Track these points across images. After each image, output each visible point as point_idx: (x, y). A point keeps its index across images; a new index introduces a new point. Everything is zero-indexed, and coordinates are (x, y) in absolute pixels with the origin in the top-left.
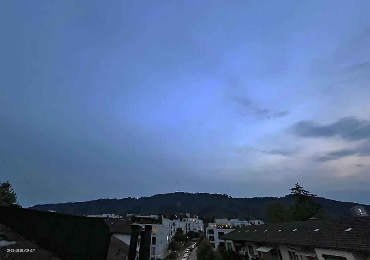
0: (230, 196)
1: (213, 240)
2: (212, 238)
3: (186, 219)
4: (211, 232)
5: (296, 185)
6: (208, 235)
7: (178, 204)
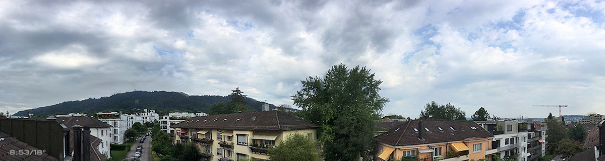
1: (166, 128)
2: (165, 127)
3: (143, 114)
4: (165, 122)
6: (162, 125)
7: (137, 102)
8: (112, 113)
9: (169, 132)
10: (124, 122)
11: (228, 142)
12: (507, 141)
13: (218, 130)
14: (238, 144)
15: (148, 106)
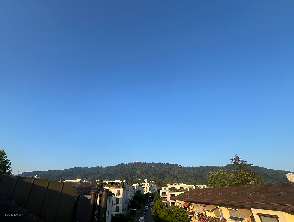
0: (180, 165)
2: (165, 199)
4: (164, 194)
5: (236, 156)
15: (148, 176)
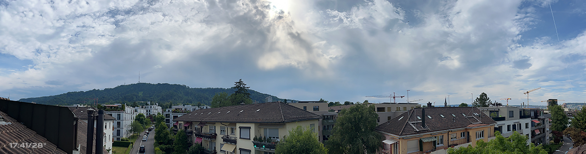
0: (188, 87)
1: (169, 122)
2: (168, 121)
3: (147, 107)
4: (168, 116)
7: (141, 94)
8: (116, 105)
9: (172, 126)
10: (129, 116)
11: (232, 137)
12: (509, 126)
13: (221, 122)
14: (240, 138)
15: (151, 99)
